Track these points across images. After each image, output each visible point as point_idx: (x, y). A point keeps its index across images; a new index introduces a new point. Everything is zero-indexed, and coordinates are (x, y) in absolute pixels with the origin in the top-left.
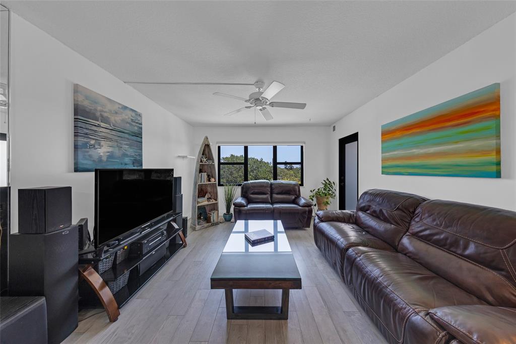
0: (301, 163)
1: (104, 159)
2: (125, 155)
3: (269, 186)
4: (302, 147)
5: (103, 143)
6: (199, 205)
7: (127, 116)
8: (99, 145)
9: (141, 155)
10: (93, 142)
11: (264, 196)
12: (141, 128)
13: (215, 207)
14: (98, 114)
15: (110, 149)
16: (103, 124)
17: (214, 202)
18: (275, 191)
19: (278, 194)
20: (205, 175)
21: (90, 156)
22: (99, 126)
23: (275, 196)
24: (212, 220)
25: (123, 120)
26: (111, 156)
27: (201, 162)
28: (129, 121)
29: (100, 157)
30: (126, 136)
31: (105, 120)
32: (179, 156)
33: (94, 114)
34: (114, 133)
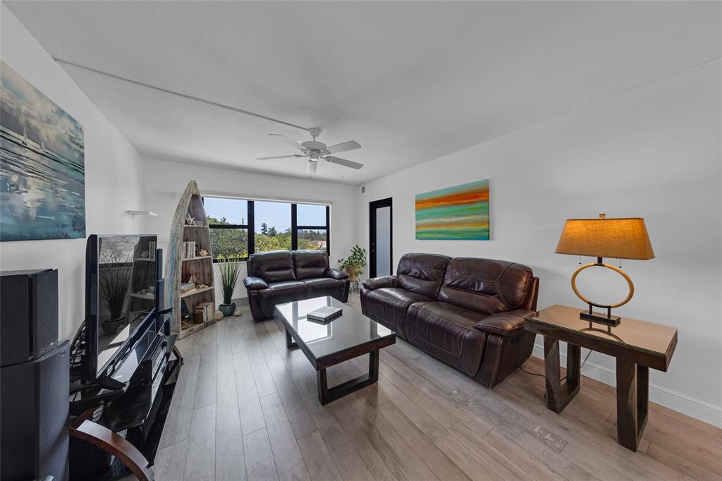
0: (327, 228)
1: (33, 214)
2: (62, 207)
3: (291, 258)
4: (328, 208)
5: (30, 181)
6: (184, 295)
7: (63, 128)
8: (25, 185)
9: (83, 209)
10: (15, 178)
11: (287, 272)
12: (82, 155)
13: (208, 297)
14: (22, 121)
15: (41, 196)
16: (30, 143)
17: (207, 288)
18: (300, 263)
19: (304, 267)
20: (192, 245)
21: (11, 208)
22: (23, 146)
23: (300, 270)
24: (205, 318)
25: (59, 137)
26: (42, 209)
27: (186, 223)
28: (67, 139)
29: (27, 210)
30: (64, 169)
31: (34, 135)
32: (128, 212)
33: (17, 120)
34: (45, 161)
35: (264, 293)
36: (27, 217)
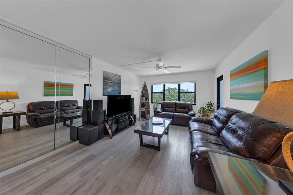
0: (195, 93)
1: (110, 92)
2: (116, 91)
3: (175, 104)
4: (195, 84)
5: (110, 87)
6: (141, 110)
7: (117, 77)
8: (109, 88)
9: (121, 90)
10: (107, 87)
11: (171, 109)
12: (121, 81)
13: (148, 112)
14: (109, 78)
15: (112, 89)
16: (110, 81)
17: (148, 110)
19: (179, 108)
20: (144, 98)
21: (107, 91)
22: (109, 82)
23: (177, 109)
24: (147, 118)
25: (115, 79)
26: (112, 91)
27: (142, 92)
28: (117, 79)
29: (109, 91)
30: (116, 84)
31: (111, 80)
32: (135, 90)
33: (108, 79)
34: (113, 84)
35: (160, 114)
36: (109, 92)
